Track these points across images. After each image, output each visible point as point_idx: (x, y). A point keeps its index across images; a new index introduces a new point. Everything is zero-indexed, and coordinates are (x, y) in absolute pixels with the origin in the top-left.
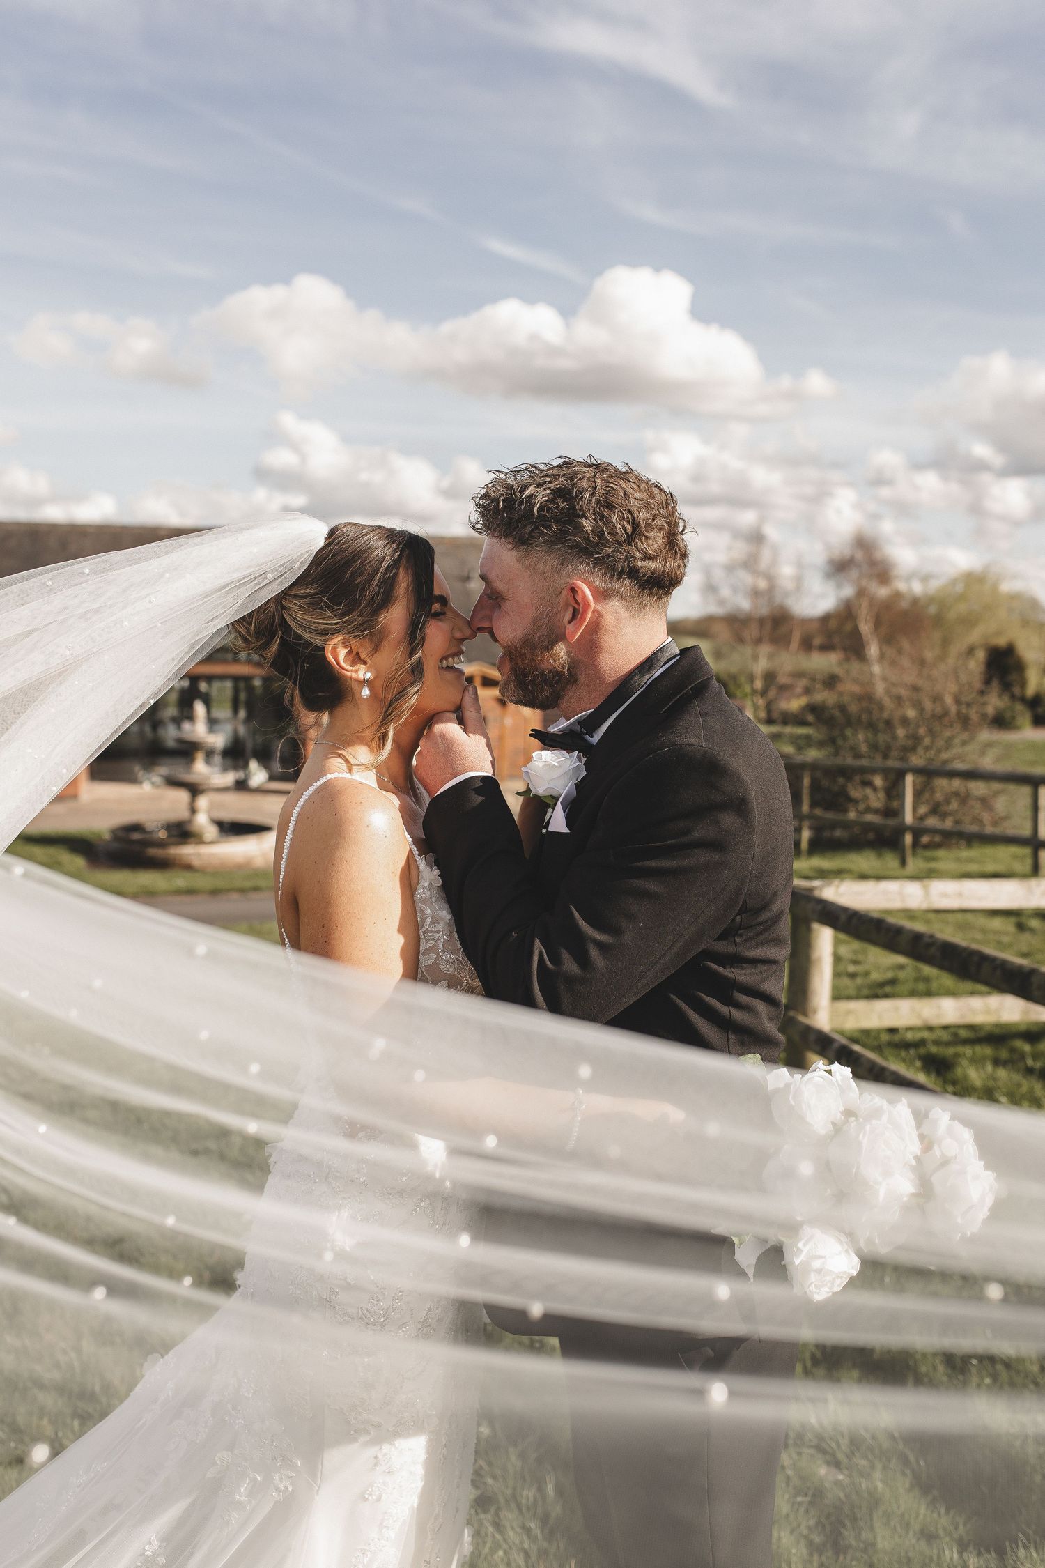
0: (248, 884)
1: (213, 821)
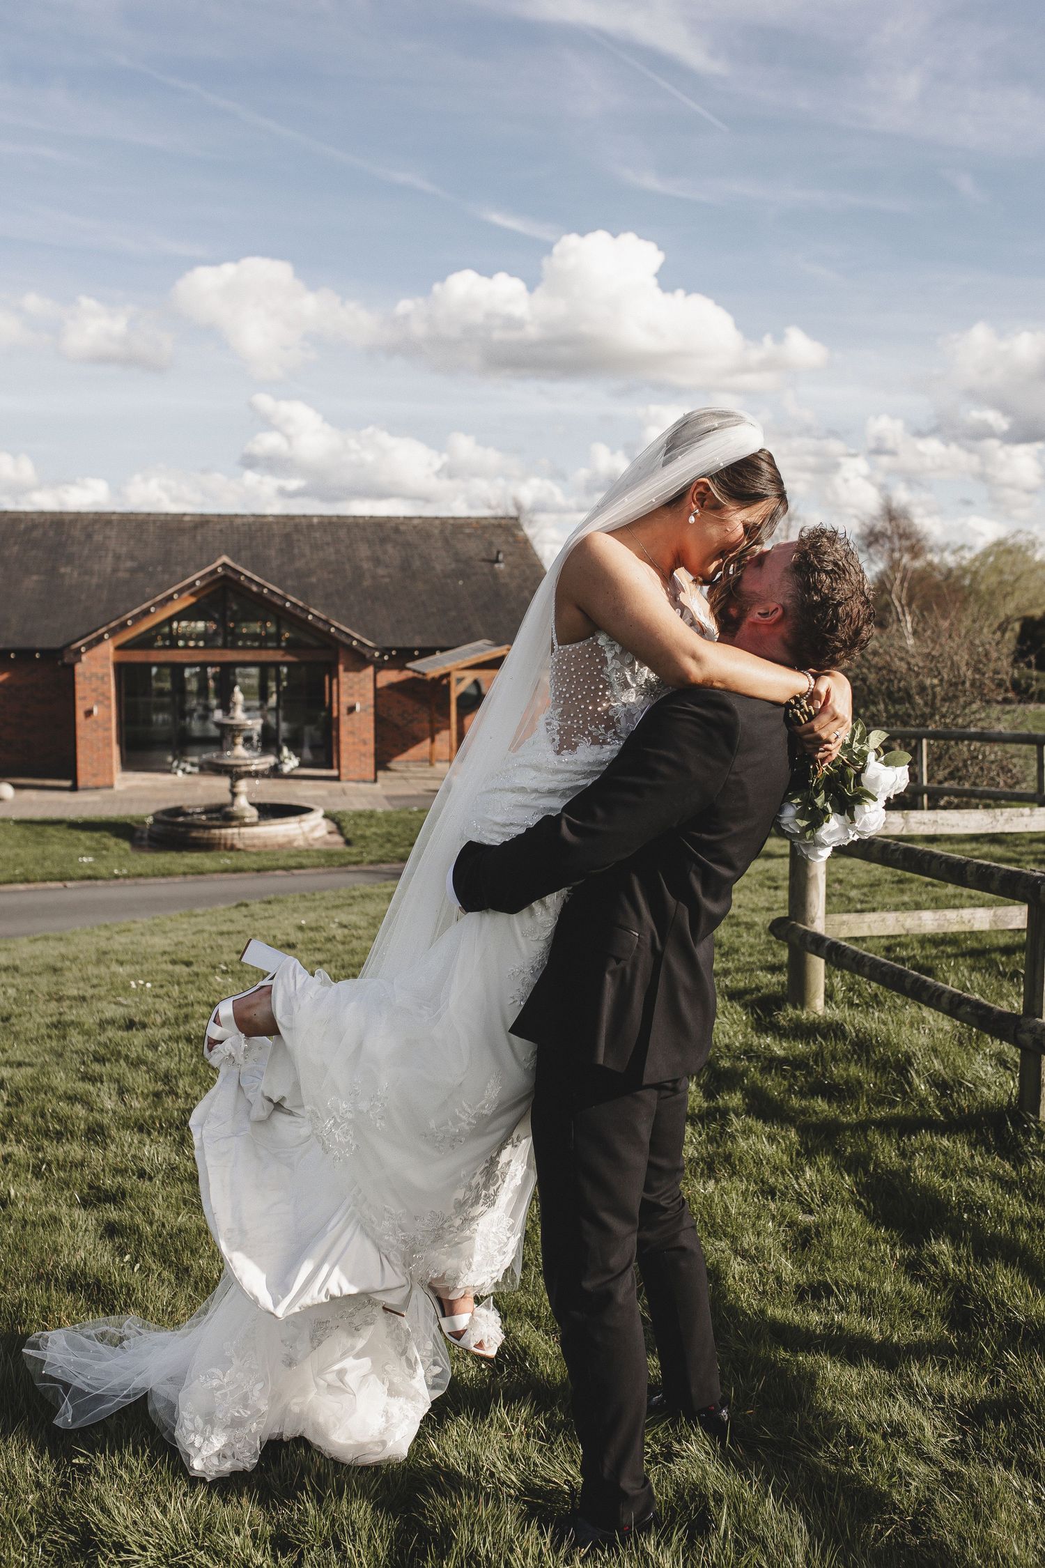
0: (292, 862)
1: (252, 804)
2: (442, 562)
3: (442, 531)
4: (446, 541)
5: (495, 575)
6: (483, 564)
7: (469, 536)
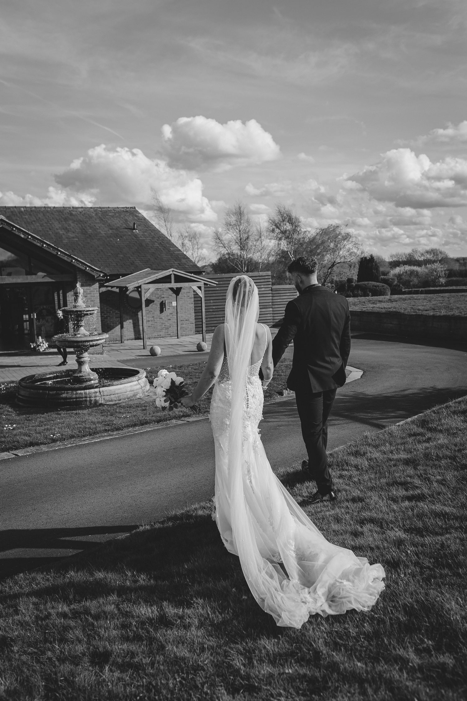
1: (92, 370)
2: (103, 231)
3: (96, 214)
4: (101, 219)
5: (136, 236)
6: (126, 230)
7: (113, 216)
